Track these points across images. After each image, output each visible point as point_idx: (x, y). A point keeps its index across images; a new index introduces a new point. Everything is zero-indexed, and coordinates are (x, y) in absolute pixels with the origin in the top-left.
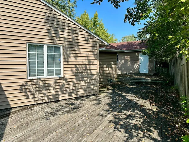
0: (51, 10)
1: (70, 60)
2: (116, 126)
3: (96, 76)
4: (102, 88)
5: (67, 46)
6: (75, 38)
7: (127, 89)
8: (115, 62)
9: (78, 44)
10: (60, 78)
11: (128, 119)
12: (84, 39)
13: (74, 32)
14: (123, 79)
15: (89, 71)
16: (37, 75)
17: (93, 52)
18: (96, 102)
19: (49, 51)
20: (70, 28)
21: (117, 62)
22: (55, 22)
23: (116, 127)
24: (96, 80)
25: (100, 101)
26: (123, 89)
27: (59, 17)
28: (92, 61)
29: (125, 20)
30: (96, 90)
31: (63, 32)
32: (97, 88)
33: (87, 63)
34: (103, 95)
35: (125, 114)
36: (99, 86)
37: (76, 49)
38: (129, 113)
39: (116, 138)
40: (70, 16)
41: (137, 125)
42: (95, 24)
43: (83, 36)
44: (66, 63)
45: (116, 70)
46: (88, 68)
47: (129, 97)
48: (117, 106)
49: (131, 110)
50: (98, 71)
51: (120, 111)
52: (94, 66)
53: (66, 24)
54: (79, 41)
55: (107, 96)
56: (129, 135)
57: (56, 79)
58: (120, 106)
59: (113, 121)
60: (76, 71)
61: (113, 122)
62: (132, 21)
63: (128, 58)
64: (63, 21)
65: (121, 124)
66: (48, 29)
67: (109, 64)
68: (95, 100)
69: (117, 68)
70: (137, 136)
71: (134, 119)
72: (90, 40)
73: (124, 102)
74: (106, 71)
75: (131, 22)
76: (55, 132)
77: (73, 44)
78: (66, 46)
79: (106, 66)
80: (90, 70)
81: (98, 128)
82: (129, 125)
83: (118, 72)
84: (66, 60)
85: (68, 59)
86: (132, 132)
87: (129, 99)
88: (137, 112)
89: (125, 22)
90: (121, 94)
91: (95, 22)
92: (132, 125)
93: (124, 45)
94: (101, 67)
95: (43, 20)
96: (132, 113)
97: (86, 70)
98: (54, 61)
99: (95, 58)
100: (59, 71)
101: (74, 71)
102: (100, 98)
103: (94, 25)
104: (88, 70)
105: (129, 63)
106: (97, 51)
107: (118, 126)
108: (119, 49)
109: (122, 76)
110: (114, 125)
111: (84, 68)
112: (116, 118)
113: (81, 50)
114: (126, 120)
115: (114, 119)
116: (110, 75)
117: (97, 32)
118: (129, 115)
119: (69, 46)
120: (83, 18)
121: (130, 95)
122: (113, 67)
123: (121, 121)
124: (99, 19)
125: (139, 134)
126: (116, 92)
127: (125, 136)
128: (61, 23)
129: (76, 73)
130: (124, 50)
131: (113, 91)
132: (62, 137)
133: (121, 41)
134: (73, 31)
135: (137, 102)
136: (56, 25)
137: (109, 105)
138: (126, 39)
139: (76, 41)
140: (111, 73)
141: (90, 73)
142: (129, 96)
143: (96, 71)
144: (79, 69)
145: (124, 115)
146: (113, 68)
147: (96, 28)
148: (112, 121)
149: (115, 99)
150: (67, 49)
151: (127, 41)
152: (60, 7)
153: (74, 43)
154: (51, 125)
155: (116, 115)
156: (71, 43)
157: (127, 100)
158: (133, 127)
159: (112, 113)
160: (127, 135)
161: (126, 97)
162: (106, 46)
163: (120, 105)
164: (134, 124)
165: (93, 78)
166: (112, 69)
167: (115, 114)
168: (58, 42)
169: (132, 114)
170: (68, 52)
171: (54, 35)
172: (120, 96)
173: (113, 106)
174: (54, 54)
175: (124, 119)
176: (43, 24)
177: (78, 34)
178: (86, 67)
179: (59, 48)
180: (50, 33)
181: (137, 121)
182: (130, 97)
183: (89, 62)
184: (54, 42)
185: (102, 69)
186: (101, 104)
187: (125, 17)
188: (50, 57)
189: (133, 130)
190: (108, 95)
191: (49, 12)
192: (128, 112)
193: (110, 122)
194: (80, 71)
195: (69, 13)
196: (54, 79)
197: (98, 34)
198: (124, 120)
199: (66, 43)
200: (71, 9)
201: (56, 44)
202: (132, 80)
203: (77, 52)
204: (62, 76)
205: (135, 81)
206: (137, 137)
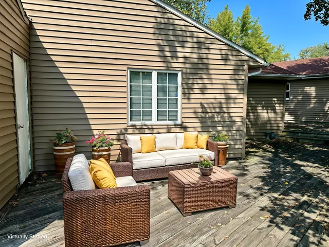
0: (164, 12)
1: (192, 96)
2: (275, 218)
3: (240, 124)
4: (252, 148)
5: (188, 71)
6: (203, 56)
7: (306, 152)
8: (282, 99)
9: (208, 66)
10: (175, 125)
11: (301, 209)
12: (219, 57)
13: (202, 45)
14: (299, 133)
15: (226, 115)
16: (141, 119)
17: (235, 80)
18: (238, 172)
19: (160, 81)
20: (195, 40)
21: (287, 99)
22: (171, 31)
23: (275, 221)
24: (241, 132)
25: (247, 170)
26: (297, 152)
27: (177, 22)
28: (233, 96)
29: (307, 16)
30: (240, 151)
31: (183, 47)
32: (241, 147)
33: (223, 101)
34: (253, 160)
35: (296, 200)
36: (246, 143)
37: (205, 76)
38: (305, 198)
39: (273, 239)
40: (197, 19)
41: (321, 223)
42: (244, 28)
43: (218, 52)
44: (186, 101)
45: (283, 116)
46: (225, 110)
47: (308, 168)
48: (280, 184)
49: (309, 194)
50: (244, 115)
51: (286, 193)
52: (237, 106)
53: (188, 34)
54: (211, 62)
55: (260, 164)
56: (299, 239)
57: (169, 127)
58: (287, 183)
59: (269, 209)
60: (203, 115)
61: (268, 211)
62: (322, 16)
63: (311, 90)
64: (184, 28)
65: (285, 216)
66: (159, 45)
67: (270, 102)
68: (237, 168)
69: (287, 110)
70: (317, 243)
71: (316, 211)
72: (231, 57)
73: (295, 178)
74: (262, 117)
75: (320, 18)
76: (165, 212)
77: (199, 68)
78: (186, 71)
79: (263, 107)
80: (229, 113)
81: (239, 216)
82: (303, 221)
83: (289, 118)
84: (187, 95)
85: (190, 93)
86: (307, 234)
87: (308, 172)
88: (323, 198)
89: (307, 19)
90: (292, 162)
91: (244, 25)
92: (308, 221)
93: (303, 65)
94: (251, 108)
95: (152, 31)
96: (311, 198)
97: (222, 114)
98: (167, 97)
99: (240, 91)
100: (175, 114)
101: (199, 115)
102: (246, 166)
103: (242, 31)
104: (224, 112)
105: (314, 101)
106: (244, 77)
107: (278, 220)
108: (291, 73)
109: (297, 127)
110: (271, 216)
111: (218, 110)
112: (275, 204)
113: (213, 77)
114: (296, 211)
115: (271, 205)
116: (271, 124)
117: (248, 44)
118: (305, 202)
119: (193, 71)
120: (222, 18)
121: (311, 164)
122: (277, 108)
123: (286, 210)
124: (252, 19)
125: (322, 241)
126: (280, 157)
127: (292, 240)
128: (180, 33)
129: (202, 117)
130: (303, 75)
131: (275, 154)
132: (176, 222)
133: (298, 57)
134: (200, 44)
135: (326, 180)
136: (171, 37)
137: (263, 179)
138: (309, 54)
139: (206, 61)
140: (273, 119)
141: (228, 119)
142: (308, 166)
143: (241, 114)
144: (208, 110)
145: (293, 200)
146: (277, 111)
147: (245, 35)
148: (266, 208)
149: (277, 170)
150: (189, 76)
151: (311, 56)
152: (180, 4)
153: (201, 66)
154: (159, 199)
155: (276, 199)
156: (196, 66)
157: (302, 174)
158: (311, 225)
159: (269, 195)
160: (296, 238)
161: (302, 168)
162: (264, 67)
163: (286, 181)
164: (314, 220)
165: (234, 127)
166: (275, 112)
167: (274, 197)
168: (174, 65)
169: (311, 201)
170: (190, 81)
171: (168, 54)
172: (288, 165)
173: (271, 181)
174: (167, 85)
175: (293, 207)
176: (151, 36)
177: (209, 49)
178: (221, 108)
179: (176, 75)
180: (162, 51)
181: (320, 215)
182: (311, 168)
183: (228, 98)
184: (167, 65)
185: (253, 112)
186: (247, 177)
187: (307, 9)
188: (161, 90)
189: (310, 232)
190: (263, 161)
191: (161, 15)
192: (303, 196)
193: (263, 209)
194: (210, 115)
195: (196, 14)
196: (166, 127)
197: (249, 46)
198: (293, 210)
199: (188, 66)
200: (199, 6)
201: (171, 69)
202: (318, 135)
203: (206, 81)
204: (179, 122)
205: (324, 138)
206: (317, 245)
